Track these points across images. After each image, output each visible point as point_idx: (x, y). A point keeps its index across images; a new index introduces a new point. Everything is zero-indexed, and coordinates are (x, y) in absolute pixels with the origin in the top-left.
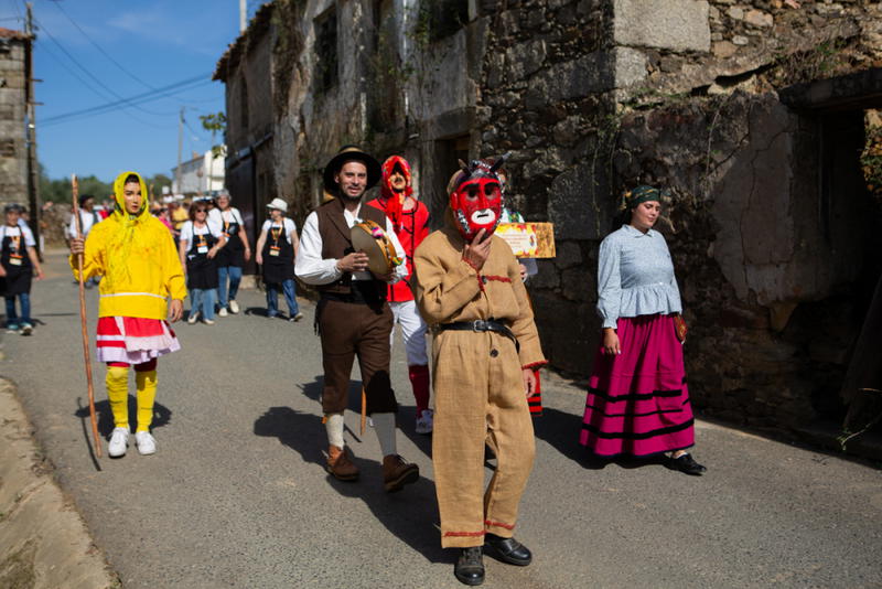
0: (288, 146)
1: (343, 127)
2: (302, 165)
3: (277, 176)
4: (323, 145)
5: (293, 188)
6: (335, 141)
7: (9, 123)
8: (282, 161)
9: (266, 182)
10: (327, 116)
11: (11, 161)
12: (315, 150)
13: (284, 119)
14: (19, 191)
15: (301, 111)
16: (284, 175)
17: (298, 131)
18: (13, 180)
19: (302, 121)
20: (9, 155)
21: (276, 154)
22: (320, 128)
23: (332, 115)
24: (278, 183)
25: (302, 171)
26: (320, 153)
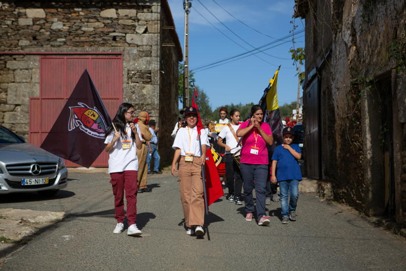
0: (341, 61)
1: (391, 31)
2: (353, 77)
3: (334, 90)
4: (372, 56)
5: (346, 102)
6: (384, 49)
7: (148, 58)
8: (337, 76)
9: (327, 97)
10: (376, 24)
11: (149, 86)
12: (364, 61)
13: (339, 35)
14: (154, 109)
15: (353, 24)
16: (338, 89)
17: (350, 44)
18: (149, 101)
19: (353, 35)
20: (148, 83)
21: (332, 70)
22: (370, 37)
23: (381, 22)
24: (334, 97)
25: (352, 84)
26: (369, 64)
